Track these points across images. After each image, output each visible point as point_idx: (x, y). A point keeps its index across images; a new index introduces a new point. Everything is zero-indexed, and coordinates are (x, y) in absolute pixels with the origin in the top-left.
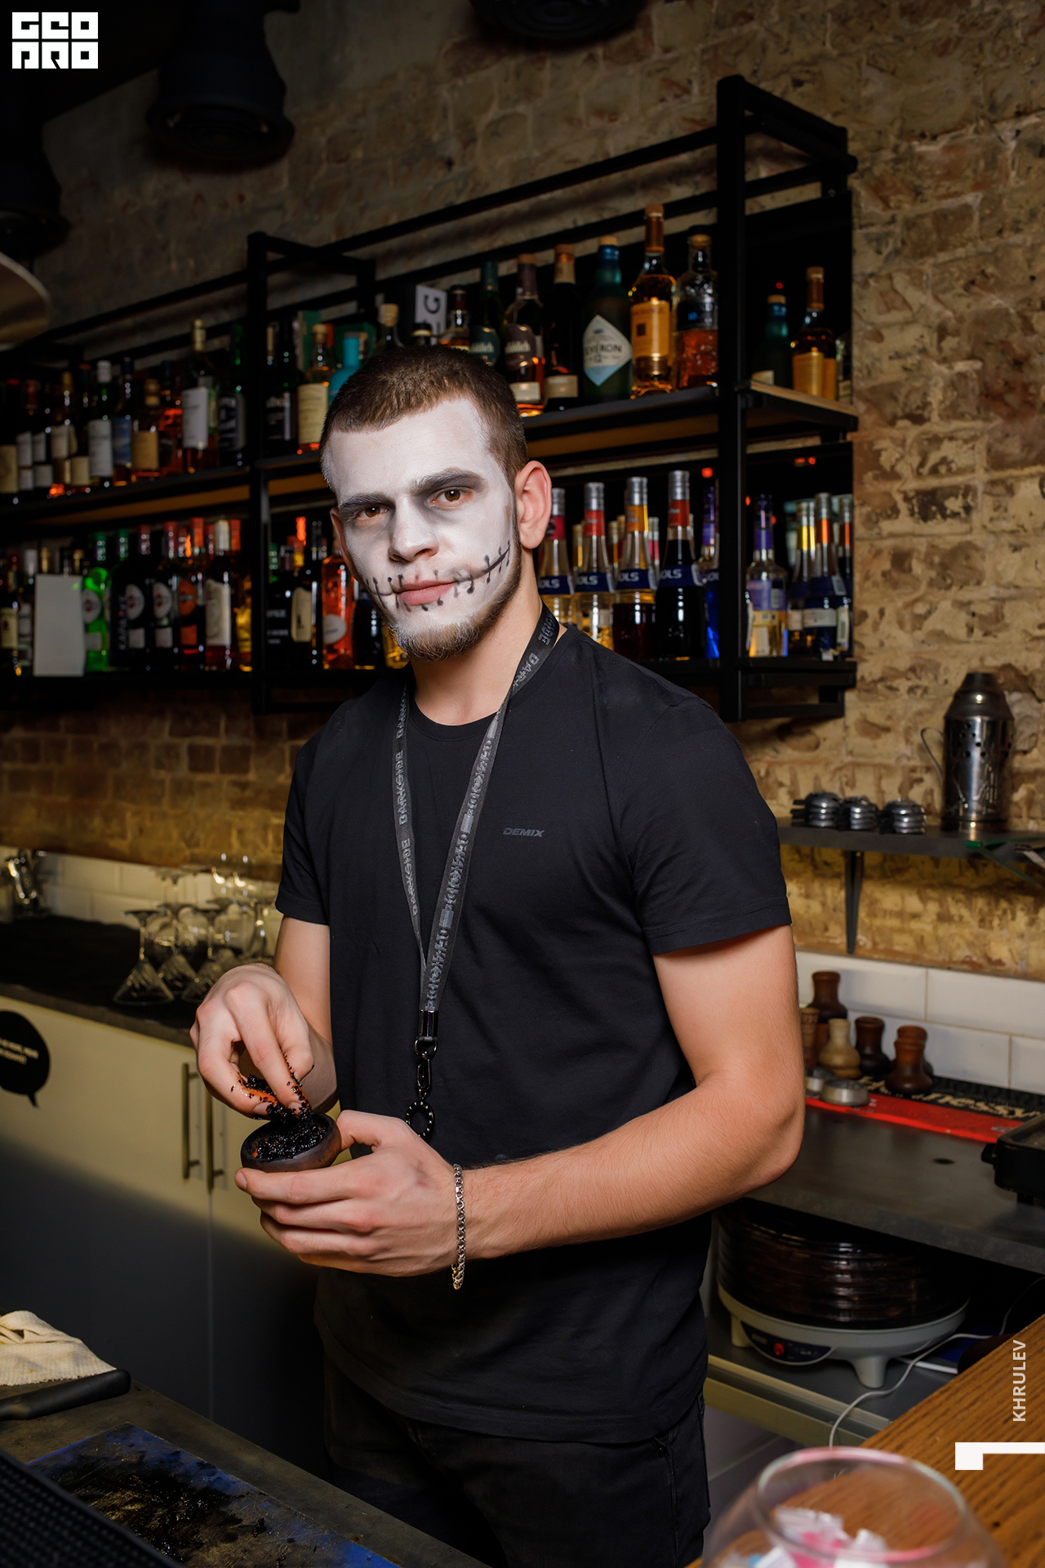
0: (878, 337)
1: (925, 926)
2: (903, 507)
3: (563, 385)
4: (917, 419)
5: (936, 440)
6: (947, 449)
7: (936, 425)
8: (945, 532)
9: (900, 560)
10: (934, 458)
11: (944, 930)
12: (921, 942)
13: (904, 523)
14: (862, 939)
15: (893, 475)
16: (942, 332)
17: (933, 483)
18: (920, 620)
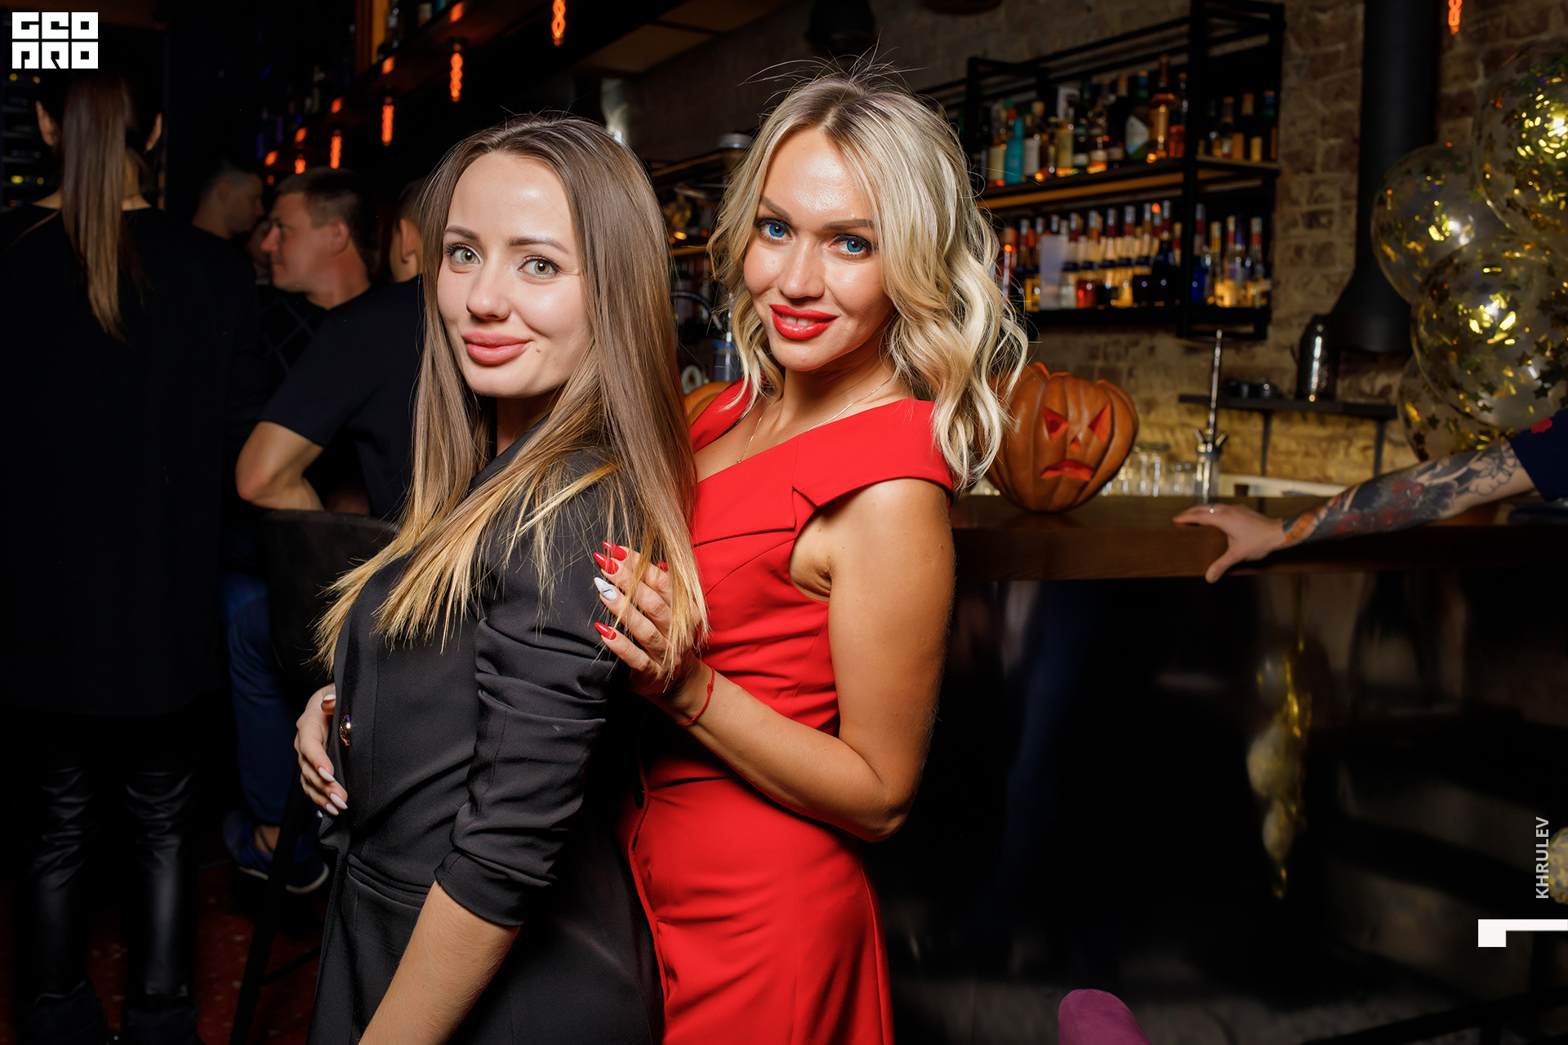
0: (1293, 123)
1: (1298, 459)
2: (1301, 221)
3: (1117, 153)
4: (1310, 171)
5: (1316, 183)
6: (1322, 189)
7: (1319, 174)
8: (1319, 236)
9: (1299, 251)
10: (1317, 193)
11: (1308, 461)
12: (1295, 469)
13: (1300, 230)
14: (1269, 468)
15: (1296, 203)
16: (1324, 122)
17: (1314, 207)
18: (1306, 285)
